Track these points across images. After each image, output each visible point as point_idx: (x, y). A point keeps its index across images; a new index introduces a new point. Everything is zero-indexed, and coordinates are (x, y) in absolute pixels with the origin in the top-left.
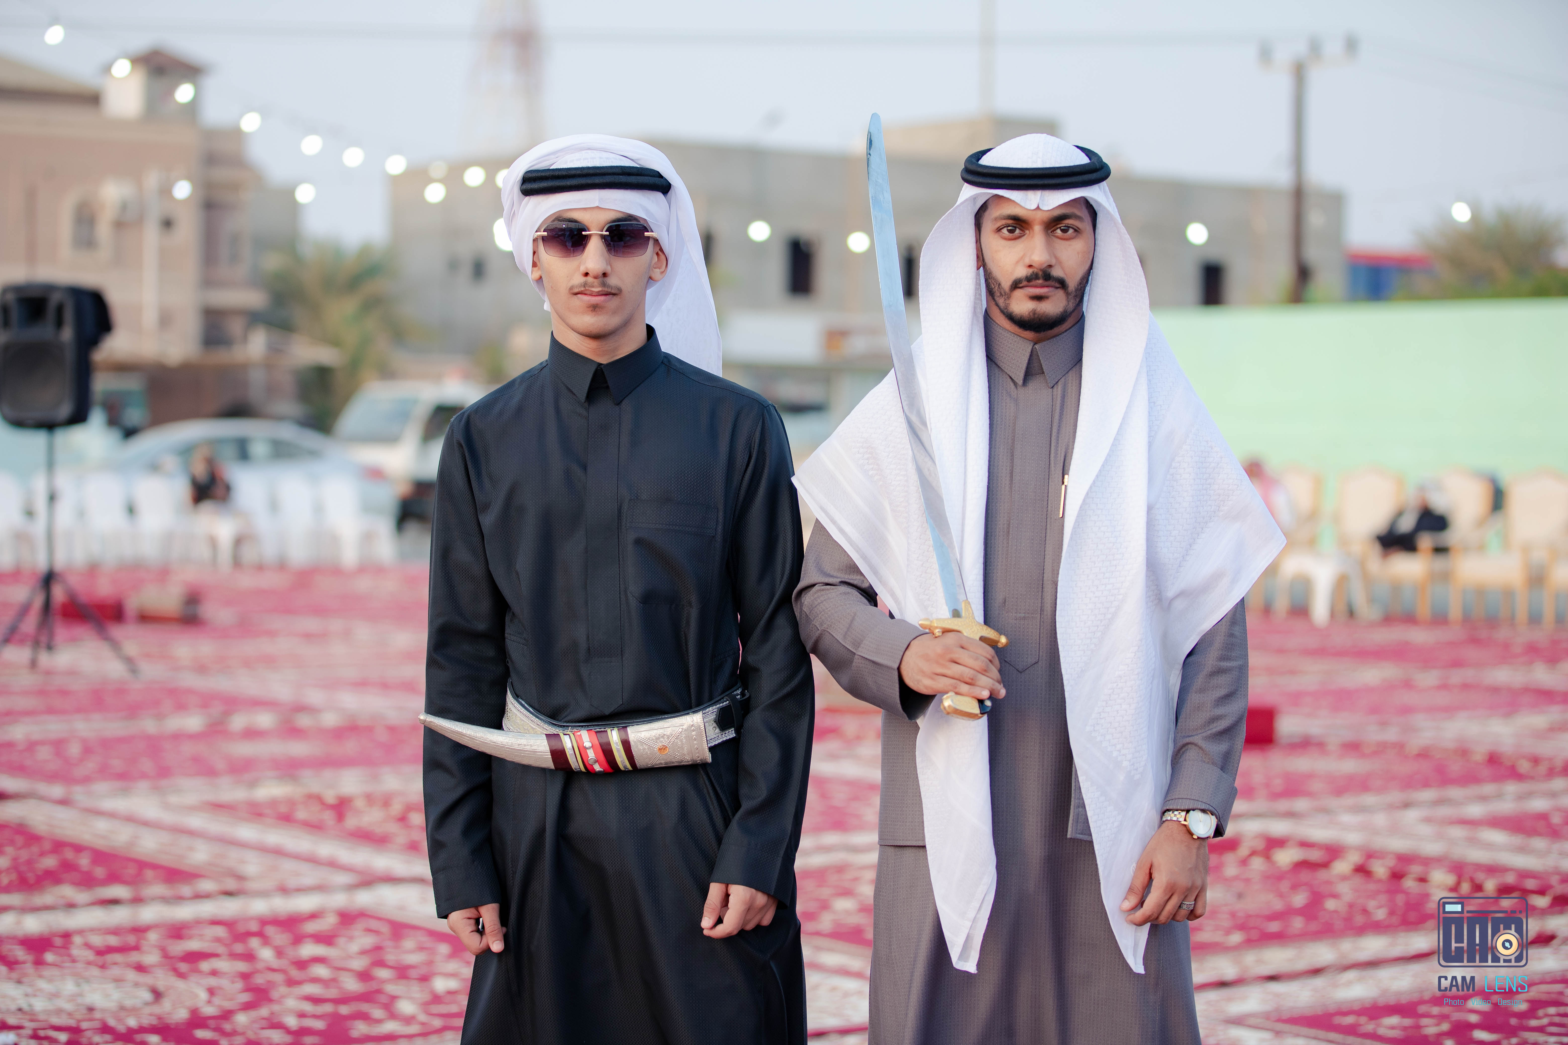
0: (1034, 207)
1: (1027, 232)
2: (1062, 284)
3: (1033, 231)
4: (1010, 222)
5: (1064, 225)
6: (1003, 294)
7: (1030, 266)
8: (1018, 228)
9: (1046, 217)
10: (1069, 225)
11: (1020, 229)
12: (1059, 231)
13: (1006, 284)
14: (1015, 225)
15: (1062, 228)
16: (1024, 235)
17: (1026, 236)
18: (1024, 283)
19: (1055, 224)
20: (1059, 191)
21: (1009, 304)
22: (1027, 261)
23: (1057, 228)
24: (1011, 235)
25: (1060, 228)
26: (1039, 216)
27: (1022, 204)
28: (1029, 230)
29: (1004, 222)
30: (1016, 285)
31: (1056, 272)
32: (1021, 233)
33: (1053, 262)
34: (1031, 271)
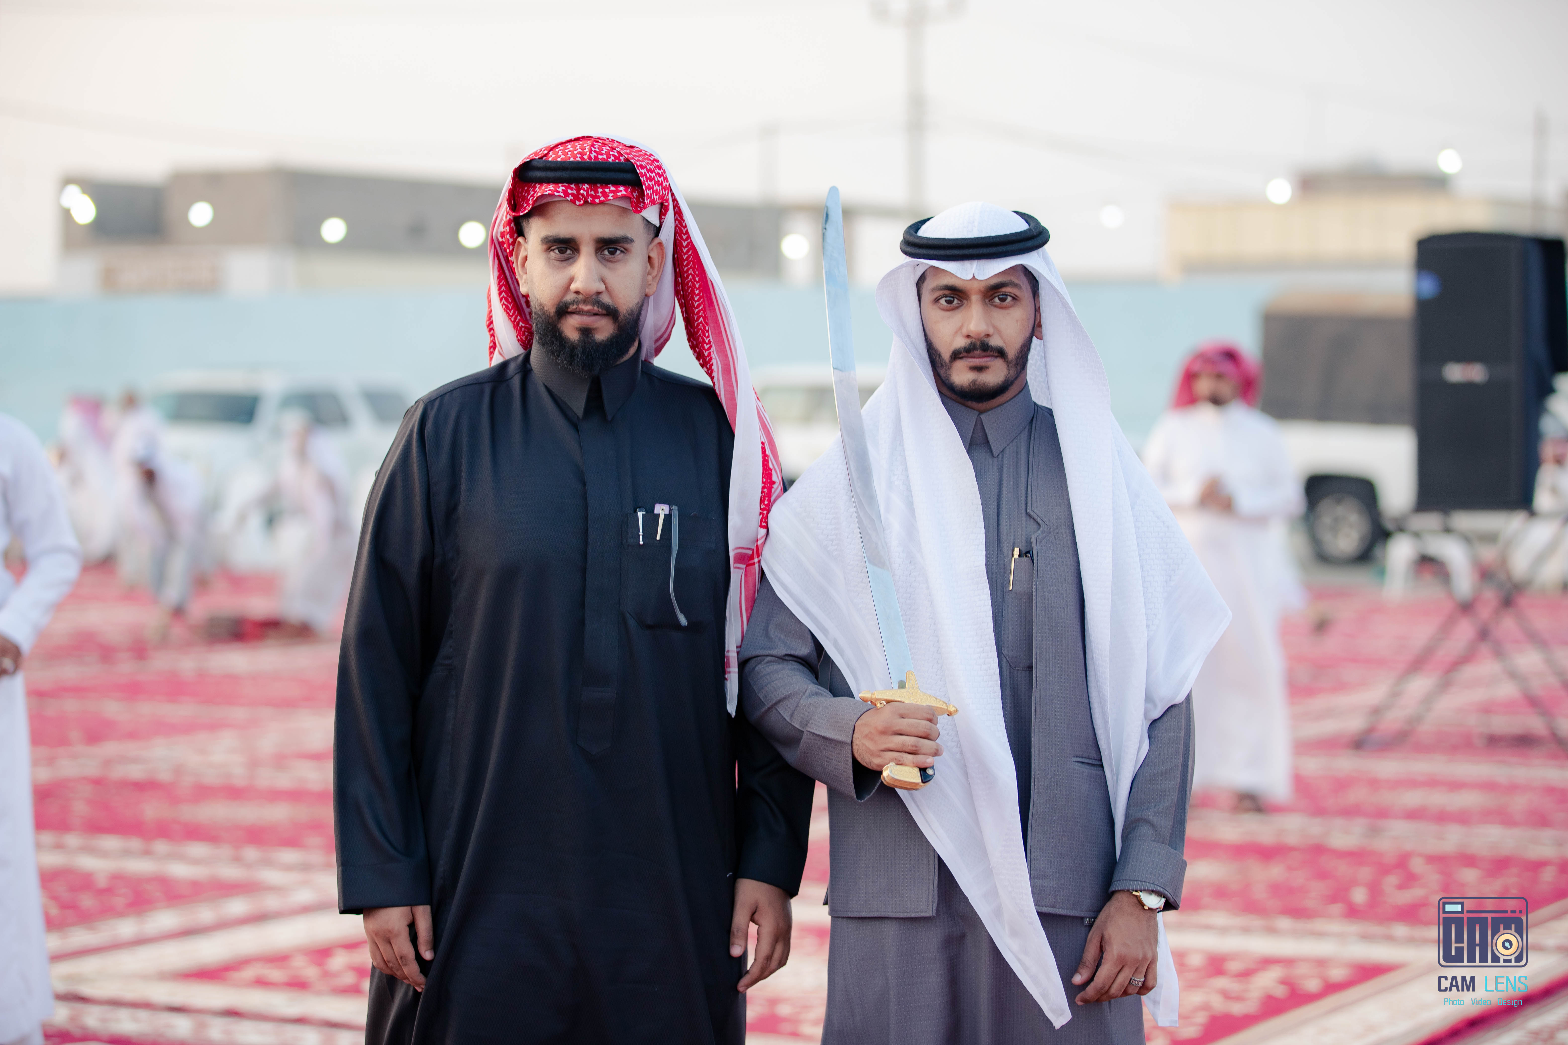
0: (970, 277)
1: (965, 302)
2: (1001, 353)
3: (970, 300)
4: (947, 292)
5: (1001, 293)
6: (944, 365)
7: (968, 336)
8: (956, 298)
9: (982, 286)
10: (1006, 293)
11: (958, 299)
12: (997, 300)
13: (946, 355)
14: (952, 295)
15: (1000, 296)
16: (962, 305)
17: (964, 306)
18: (965, 354)
19: (992, 293)
20: (995, 259)
21: (950, 375)
22: (965, 331)
23: (995, 297)
24: (950, 305)
25: (998, 296)
26: (975, 286)
27: (958, 275)
28: (966, 300)
29: (941, 293)
30: (956, 355)
31: (995, 342)
32: (959, 304)
33: (991, 331)
34: (968, 341)
